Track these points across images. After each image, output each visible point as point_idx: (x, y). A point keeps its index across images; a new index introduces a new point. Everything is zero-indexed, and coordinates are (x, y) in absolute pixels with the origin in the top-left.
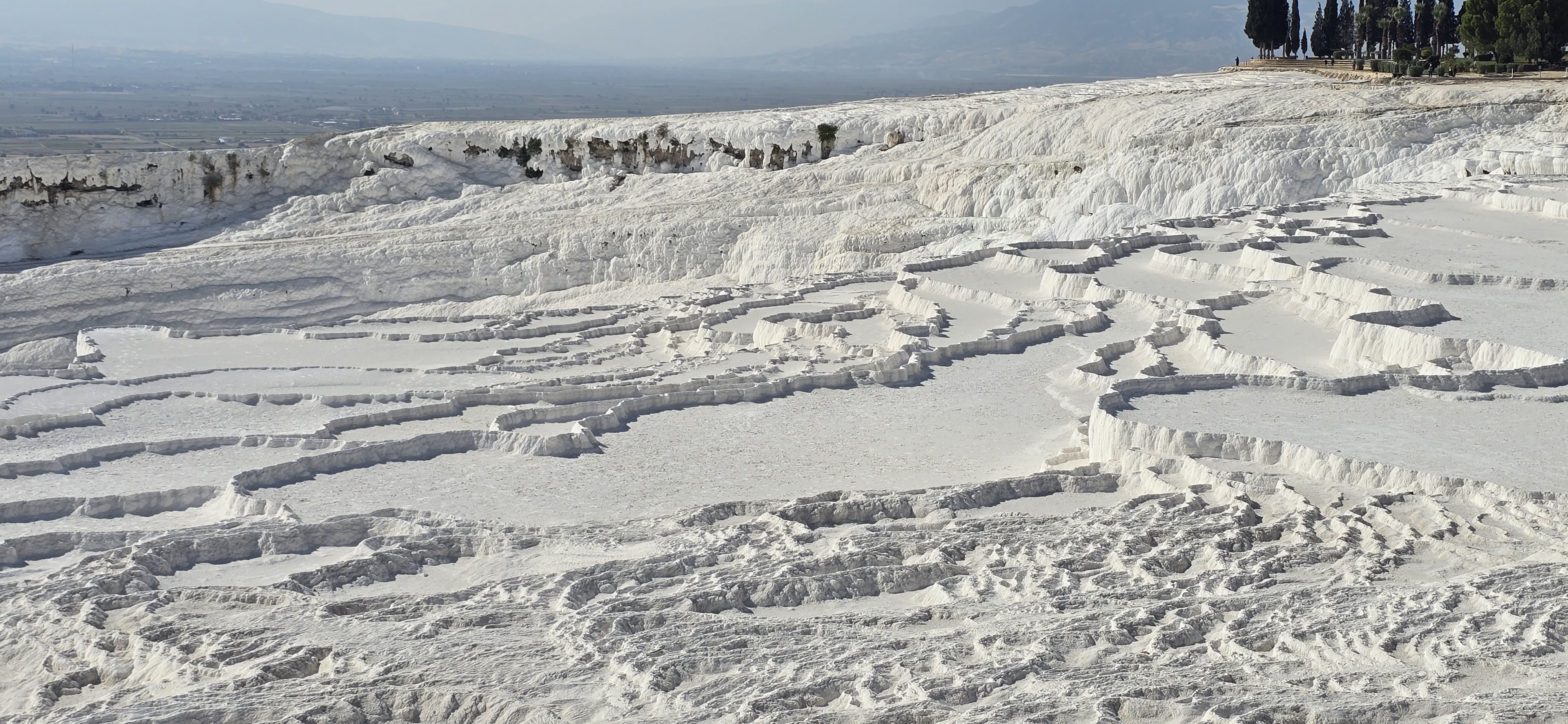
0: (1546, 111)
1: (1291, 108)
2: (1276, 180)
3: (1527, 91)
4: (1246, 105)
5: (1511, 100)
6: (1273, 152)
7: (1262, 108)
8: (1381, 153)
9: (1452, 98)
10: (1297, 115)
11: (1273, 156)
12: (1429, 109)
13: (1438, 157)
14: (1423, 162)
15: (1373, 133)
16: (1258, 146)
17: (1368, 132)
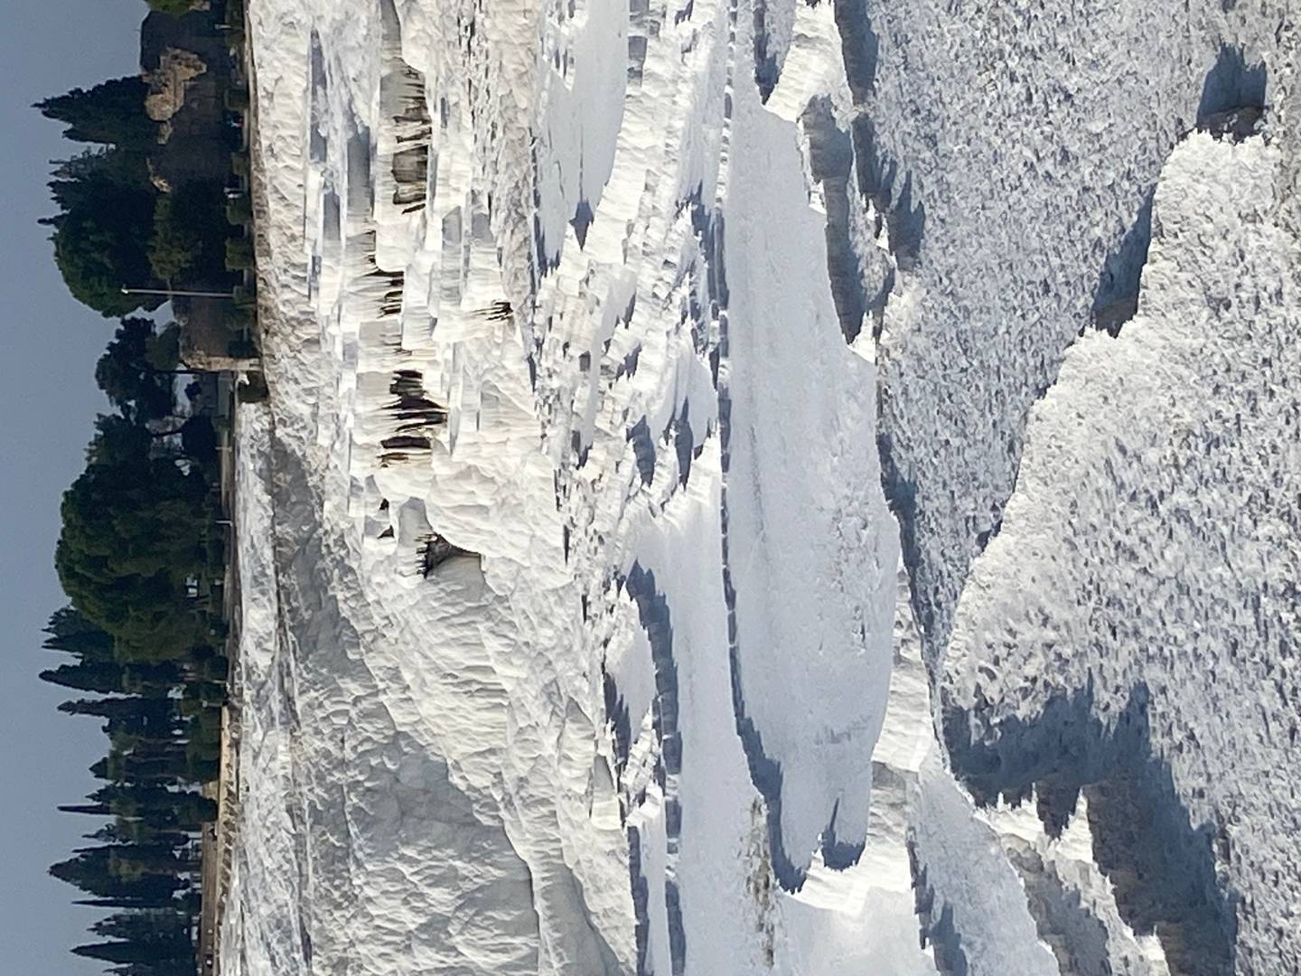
0: (285, 440)
1: (278, 857)
2: (402, 858)
3: (252, 478)
4: (273, 938)
5: (266, 498)
6: (353, 868)
7: (279, 907)
8: (353, 688)
9: (263, 593)
10: (291, 843)
11: (359, 864)
12: (281, 625)
13: (360, 595)
14: (369, 618)
15: (321, 705)
16: (344, 895)
17: (320, 714)
